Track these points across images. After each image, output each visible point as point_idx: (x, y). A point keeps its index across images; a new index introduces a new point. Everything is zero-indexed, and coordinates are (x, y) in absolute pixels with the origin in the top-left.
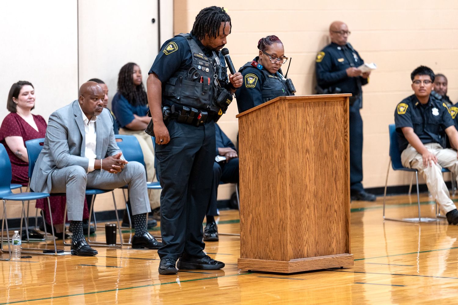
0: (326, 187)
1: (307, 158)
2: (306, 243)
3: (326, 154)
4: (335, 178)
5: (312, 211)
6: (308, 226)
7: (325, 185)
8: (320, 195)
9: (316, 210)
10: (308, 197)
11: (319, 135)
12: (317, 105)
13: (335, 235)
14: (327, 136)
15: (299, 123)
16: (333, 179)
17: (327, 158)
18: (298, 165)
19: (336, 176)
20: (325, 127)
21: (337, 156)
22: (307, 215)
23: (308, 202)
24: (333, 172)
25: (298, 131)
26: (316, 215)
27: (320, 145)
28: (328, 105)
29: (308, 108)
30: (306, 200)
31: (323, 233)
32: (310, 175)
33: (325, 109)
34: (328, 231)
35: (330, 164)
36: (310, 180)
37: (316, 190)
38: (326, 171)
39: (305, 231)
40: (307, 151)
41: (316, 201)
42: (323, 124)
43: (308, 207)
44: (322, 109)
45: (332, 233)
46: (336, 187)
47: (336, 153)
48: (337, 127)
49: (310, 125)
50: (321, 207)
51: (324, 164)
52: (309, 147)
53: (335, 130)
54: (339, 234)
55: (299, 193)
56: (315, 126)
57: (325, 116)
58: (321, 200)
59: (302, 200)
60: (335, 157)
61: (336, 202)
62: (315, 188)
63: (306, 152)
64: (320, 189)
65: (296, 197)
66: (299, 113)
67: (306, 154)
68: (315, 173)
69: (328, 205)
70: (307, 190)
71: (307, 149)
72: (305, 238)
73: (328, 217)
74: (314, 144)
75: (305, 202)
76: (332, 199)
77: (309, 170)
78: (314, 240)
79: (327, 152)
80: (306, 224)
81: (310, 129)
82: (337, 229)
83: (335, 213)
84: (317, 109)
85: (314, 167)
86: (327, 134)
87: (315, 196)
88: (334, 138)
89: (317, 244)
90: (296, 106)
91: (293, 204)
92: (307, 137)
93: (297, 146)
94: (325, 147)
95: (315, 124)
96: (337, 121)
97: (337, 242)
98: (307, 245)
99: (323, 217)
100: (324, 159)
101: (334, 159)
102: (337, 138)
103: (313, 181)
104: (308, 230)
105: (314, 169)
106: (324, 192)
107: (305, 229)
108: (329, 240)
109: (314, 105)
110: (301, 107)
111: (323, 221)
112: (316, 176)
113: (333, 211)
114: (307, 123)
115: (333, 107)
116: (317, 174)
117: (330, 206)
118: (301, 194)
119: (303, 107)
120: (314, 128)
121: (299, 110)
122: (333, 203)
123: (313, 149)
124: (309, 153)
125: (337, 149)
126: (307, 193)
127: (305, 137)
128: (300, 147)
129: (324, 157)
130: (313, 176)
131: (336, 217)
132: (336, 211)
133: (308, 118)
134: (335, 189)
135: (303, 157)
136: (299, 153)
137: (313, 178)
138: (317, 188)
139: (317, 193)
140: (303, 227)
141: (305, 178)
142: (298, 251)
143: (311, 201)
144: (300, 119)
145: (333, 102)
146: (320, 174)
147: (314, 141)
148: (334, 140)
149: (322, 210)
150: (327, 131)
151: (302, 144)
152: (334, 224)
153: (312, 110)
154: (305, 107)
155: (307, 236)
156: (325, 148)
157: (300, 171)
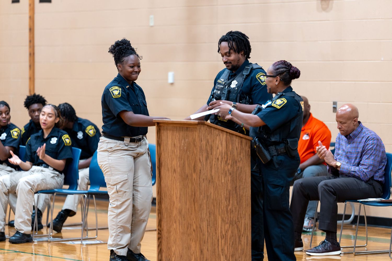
0: (187, 206)
1: (175, 177)
2: (174, 254)
3: (187, 176)
4: (194, 200)
5: (178, 226)
6: (175, 239)
7: (187, 204)
8: (183, 213)
9: (180, 226)
10: (175, 212)
11: (183, 157)
12: (182, 130)
13: (194, 252)
14: (188, 159)
15: (169, 144)
16: (192, 200)
17: (188, 180)
18: (169, 183)
19: (194, 198)
20: (187, 151)
21: (195, 179)
22: (175, 229)
23: (175, 218)
24: (192, 194)
25: (169, 152)
26: (181, 230)
27: (183, 167)
28: (189, 131)
29: (175, 132)
30: (174, 215)
31: (185, 249)
32: (177, 193)
33: (187, 133)
34: (189, 248)
35: (190, 185)
36: (176, 198)
37: (181, 208)
38: (187, 191)
39: (173, 243)
40: (174, 170)
41: (180, 218)
42: (185, 148)
43: (175, 222)
44: (185, 133)
45: (192, 250)
46: (195, 208)
47: (194, 176)
48: (195, 152)
49: (176, 147)
50: (184, 223)
51: (186, 186)
52: (176, 168)
53: (194, 155)
54: (196, 252)
55: (169, 208)
56: (180, 150)
57: (187, 140)
58: (184, 217)
59: (171, 214)
60: (193, 180)
61: (195, 222)
62: (180, 205)
63: (174, 172)
64: (183, 208)
65: (167, 210)
66: (169, 136)
67: (174, 173)
68: (180, 192)
69: (189, 223)
70: (174, 206)
71: (174, 169)
72: (173, 249)
73: (188, 235)
74: (179, 165)
75: (173, 217)
76: (191, 219)
77: (176, 188)
78: (179, 253)
79: (188, 174)
80: (173, 237)
81: (177, 151)
82: (195, 247)
83: (194, 232)
84: (181, 133)
85: (179, 187)
86: (188, 157)
87: (180, 213)
88: (193, 161)
89: (181, 257)
90: (167, 129)
91: (165, 216)
92: (174, 158)
93: (168, 165)
94: (186, 169)
95: (180, 147)
96: (195, 146)
97: (195, 259)
98: (174, 256)
99: (185, 234)
100: (186, 180)
101: (193, 181)
102: (195, 162)
103: (178, 199)
104: (175, 243)
105: (179, 188)
106: (186, 210)
107: (173, 242)
108: (189, 256)
109: (179, 130)
110: (171, 130)
111: (185, 237)
112: (180, 195)
113: (192, 230)
114: (175, 145)
115: (192, 133)
116: (181, 193)
117: (191, 225)
118: (170, 209)
119: (172, 130)
120: (179, 150)
121: (169, 133)
122: (193, 222)
123: (178, 170)
124: (176, 173)
125: (195, 173)
126: (174, 209)
127: (173, 158)
128: (170, 166)
129: (186, 178)
130: (179, 194)
131: (194, 235)
132: (194, 230)
133: (175, 140)
134: (194, 209)
135: (172, 176)
136: (169, 173)
137: (179, 197)
138: (181, 206)
139: (181, 210)
140: (172, 239)
141: (173, 195)
142: (169, 259)
143: (177, 217)
144: (170, 142)
145: (193, 128)
146: (183, 193)
147: (179, 163)
148: (193, 164)
149: (184, 227)
150: (188, 155)
151: (171, 164)
152: (193, 242)
153: (178, 134)
154: (173, 131)
155: (174, 248)
156: (187, 171)
157: (170, 188)
